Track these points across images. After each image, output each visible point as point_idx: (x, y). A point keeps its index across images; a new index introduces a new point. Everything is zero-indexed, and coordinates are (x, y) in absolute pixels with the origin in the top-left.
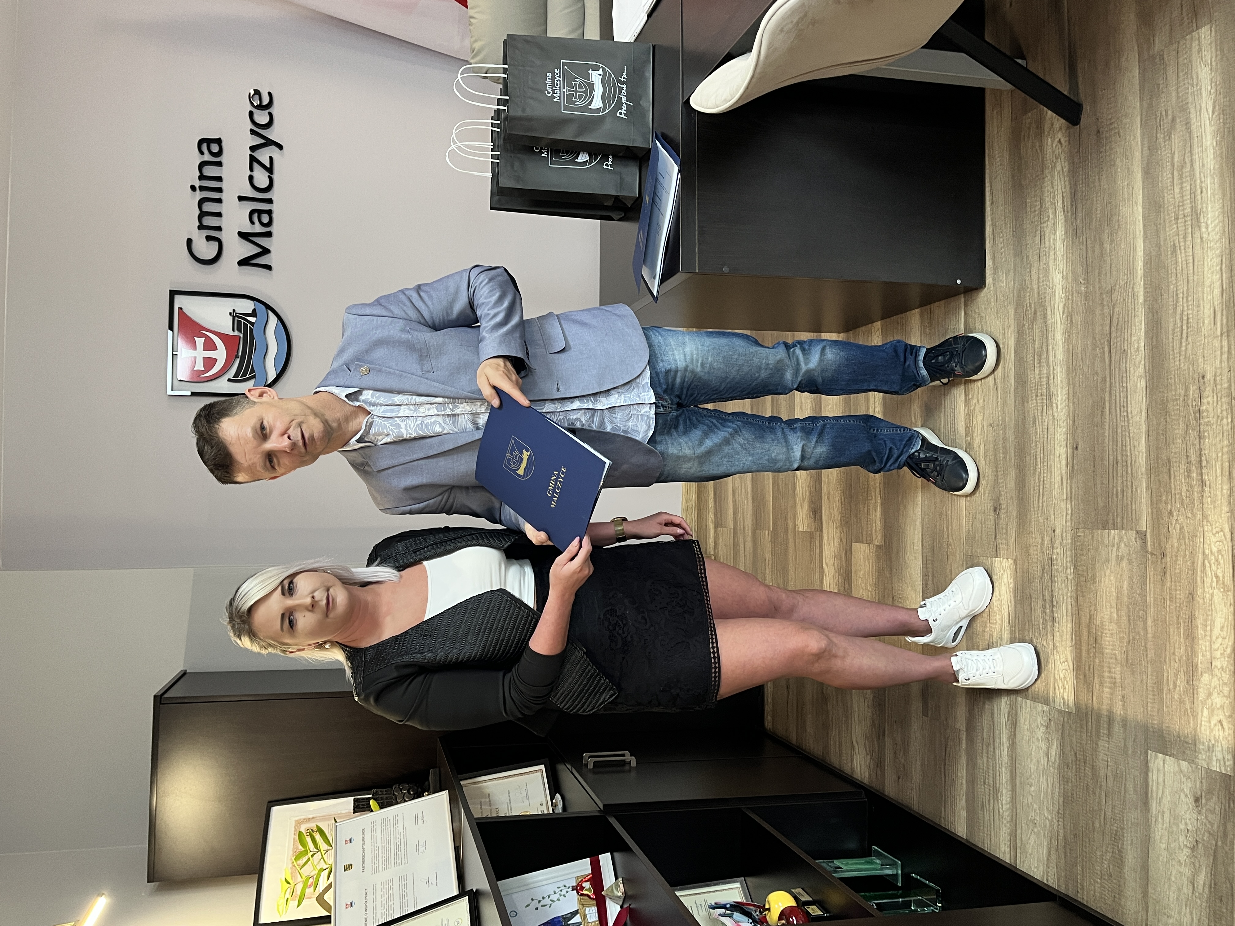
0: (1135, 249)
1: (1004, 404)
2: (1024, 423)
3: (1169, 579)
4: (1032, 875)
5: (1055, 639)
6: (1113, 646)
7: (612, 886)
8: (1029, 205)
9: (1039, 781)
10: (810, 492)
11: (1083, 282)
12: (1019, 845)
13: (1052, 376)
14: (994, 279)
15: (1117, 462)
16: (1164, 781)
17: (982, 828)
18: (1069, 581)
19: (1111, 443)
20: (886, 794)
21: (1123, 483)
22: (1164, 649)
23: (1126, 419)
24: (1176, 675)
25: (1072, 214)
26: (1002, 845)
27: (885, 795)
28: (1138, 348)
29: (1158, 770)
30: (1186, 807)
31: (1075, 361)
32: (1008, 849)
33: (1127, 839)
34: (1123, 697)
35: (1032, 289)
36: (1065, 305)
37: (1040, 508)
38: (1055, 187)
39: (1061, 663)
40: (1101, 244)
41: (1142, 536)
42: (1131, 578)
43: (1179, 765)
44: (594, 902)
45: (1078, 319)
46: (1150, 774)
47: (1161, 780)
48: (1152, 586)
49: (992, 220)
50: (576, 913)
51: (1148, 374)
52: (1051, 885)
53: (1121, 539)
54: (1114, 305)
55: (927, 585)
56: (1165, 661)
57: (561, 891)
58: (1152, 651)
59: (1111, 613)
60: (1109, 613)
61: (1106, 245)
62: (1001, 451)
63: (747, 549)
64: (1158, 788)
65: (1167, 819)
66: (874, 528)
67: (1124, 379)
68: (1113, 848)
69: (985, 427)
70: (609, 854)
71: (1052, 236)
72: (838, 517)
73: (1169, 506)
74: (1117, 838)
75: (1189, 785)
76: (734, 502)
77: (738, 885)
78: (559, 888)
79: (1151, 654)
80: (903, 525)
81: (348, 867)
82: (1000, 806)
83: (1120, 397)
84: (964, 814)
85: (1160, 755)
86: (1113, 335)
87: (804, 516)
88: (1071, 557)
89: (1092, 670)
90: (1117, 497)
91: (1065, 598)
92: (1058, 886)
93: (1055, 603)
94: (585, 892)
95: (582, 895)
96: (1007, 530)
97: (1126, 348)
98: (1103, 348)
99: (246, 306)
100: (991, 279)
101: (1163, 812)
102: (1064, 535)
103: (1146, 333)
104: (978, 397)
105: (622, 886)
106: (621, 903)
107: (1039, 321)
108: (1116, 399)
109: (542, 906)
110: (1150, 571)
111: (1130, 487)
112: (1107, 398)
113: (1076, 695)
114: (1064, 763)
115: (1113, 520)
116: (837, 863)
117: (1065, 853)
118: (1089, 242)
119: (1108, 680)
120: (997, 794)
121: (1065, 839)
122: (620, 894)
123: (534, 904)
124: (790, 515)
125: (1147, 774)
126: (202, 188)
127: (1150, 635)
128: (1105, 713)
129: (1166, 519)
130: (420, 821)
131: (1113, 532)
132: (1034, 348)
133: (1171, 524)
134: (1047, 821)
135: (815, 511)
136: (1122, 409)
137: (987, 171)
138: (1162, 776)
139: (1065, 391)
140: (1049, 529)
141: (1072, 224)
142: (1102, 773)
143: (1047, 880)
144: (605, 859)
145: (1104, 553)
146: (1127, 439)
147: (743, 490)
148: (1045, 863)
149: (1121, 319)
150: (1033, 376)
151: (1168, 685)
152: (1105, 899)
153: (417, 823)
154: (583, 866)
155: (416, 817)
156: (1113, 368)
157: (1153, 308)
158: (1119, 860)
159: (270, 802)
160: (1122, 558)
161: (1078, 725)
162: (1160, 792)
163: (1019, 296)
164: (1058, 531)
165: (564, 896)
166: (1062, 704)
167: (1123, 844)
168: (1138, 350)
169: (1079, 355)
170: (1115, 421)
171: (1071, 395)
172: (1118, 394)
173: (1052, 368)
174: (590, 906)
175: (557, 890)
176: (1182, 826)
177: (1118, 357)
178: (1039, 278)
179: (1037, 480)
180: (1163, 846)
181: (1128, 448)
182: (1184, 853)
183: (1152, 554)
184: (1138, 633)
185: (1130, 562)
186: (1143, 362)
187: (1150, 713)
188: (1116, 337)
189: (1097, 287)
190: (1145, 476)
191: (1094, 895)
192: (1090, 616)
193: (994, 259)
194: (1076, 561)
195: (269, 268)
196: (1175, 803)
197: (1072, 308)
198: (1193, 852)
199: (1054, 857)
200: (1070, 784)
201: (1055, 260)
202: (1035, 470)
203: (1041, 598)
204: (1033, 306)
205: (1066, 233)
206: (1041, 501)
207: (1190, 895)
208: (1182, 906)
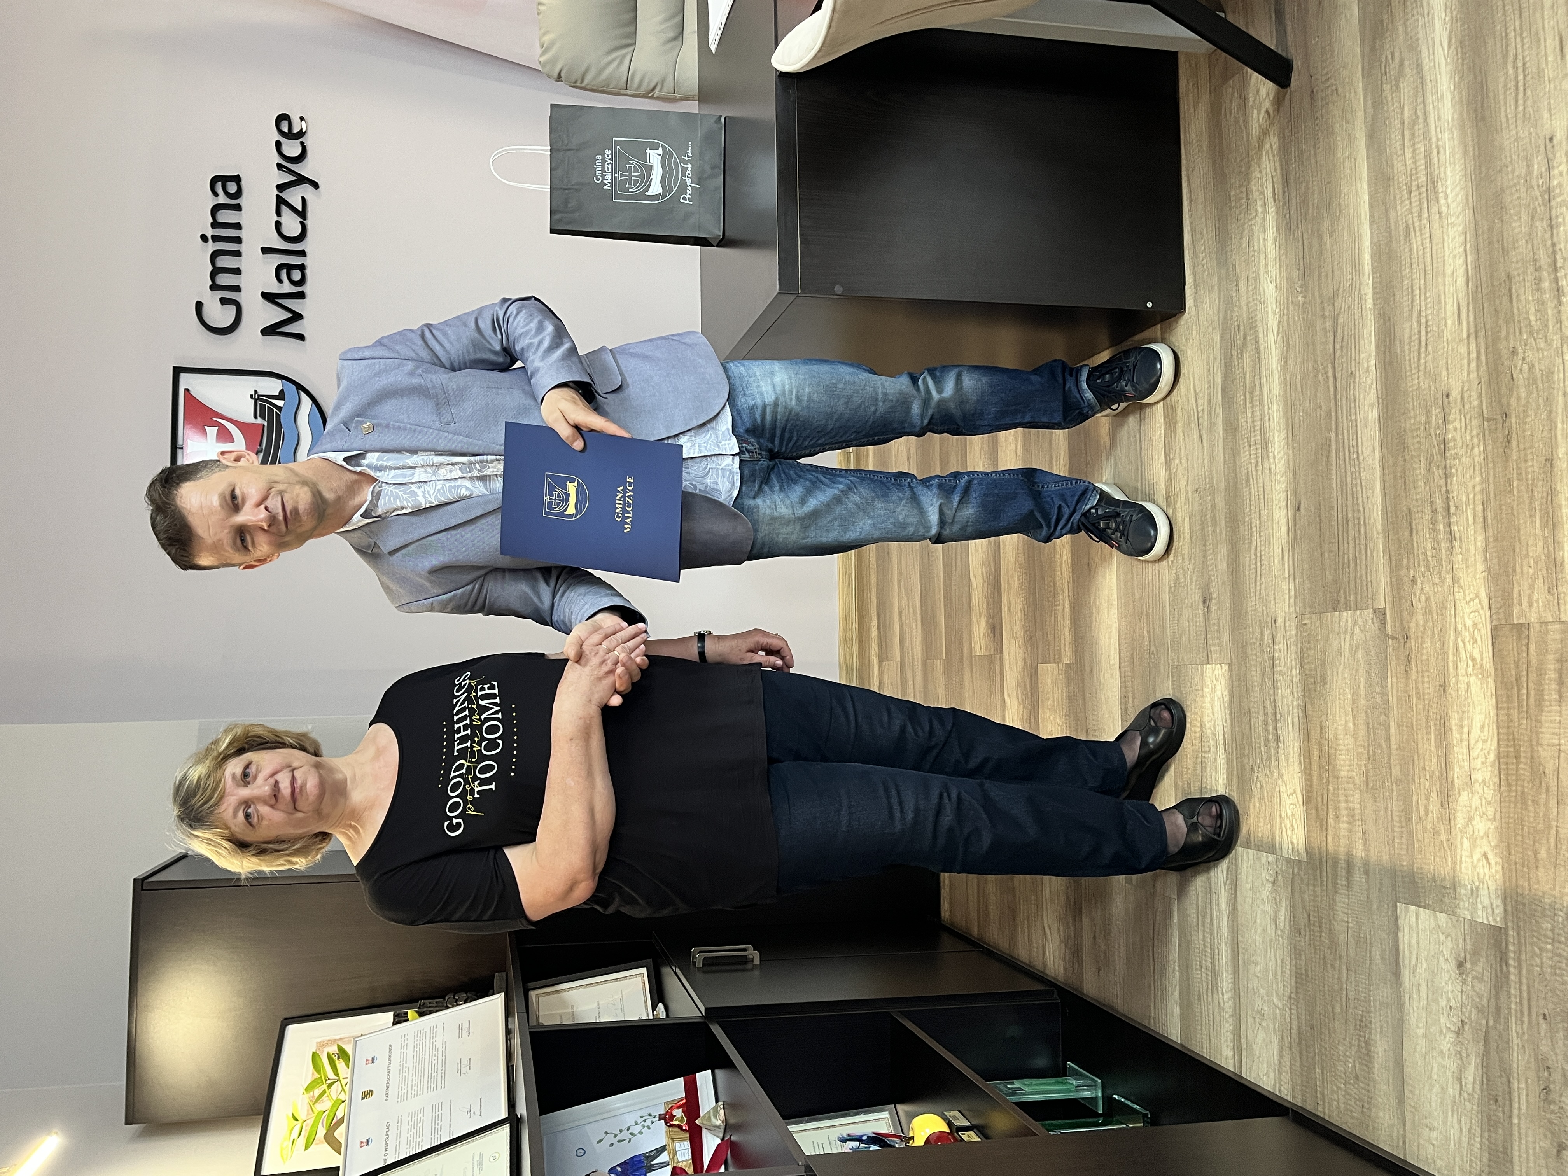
0: (1360, 237)
1: (1212, 461)
2: (1235, 484)
3: (1414, 669)
4: (1261, 1084)
5: (1281, 763)
6: (1350, 766)
7: (709, 1112)
8: (1233, 198)
9: (1265, 957)
10: (988, 604)
11: (1299, 290)
12: (1244, 1046)
13: (1267, 418)
14: (1195, 300)
15: (1347, 521)
16: (1418, 943)
17: (1199, 1027)
18: (1295, 686)
19: (1340, 498)
20: (1085, 992)
21: (1355, 547)
22: (1411, 763)
23: (1357, 462)
24: (1428, 797)
25: (1285, 204)
26: (1224, 1048)
27: (1084, 994)
28: (1368, 367)
29: (1411, 927)
30: (1447, 977)
31: (1293, 395)
32: (1232, 1053)
33: (1376, 1026)
34: (1364, 833)
35: (1240, 307)
36: (1279, 322)
37: (1258, 593)
38: (1264, 172)
39: (1288, 796)
40: (1320, 237)
41: (1381, 614)
42: (1368, 673)
43: (1436, 918)
44: (687, 1135)
45: (1296, 339)
46: (1400, 934)
47: (1414, 941)
48: (1394, 680)
49: (1191, 223)
50: (663, 1149)
51: (1380, 401)
52: (1285, 1097)
53: (1355, 623)
54: (1338, 315)
55: (1126, 709)
56: (1414, 780)
57: (645, 1121)
58: (1398, 768)
59: (1346, 722)
60: (1343, 723)
61: (1326, 238)
62: (1210, 524)
63: (917, 686)
64: (1411, 952)
65: (1424, 995)
66: (1063, 642)
67: (1353, 411)
68: (1359, 1040)
69: (1190, 494)
70: (710, 1071)
71: (1262, 236)
72: (1020, 633)
73: (1412, 572)
74: (1363, 1025)
75: (1450, 945)
76: (901, 627)
77: (886, 1115)
78: (642, 1117)
79: (1396, 771)
80: (1096, 635)
81: (367, 1095)
82: (1220, 995)
83: (1349, 434)
84: (1177, 1010)
85: (1412, 908)
86: (1338, 353)
87: (982, 635)
88: (1296, 653)
89: (1325, 802)
90: (1349, 567)
91: (1291, 708)
92: (1294, 1097)
93: (1278, 717)
94: (675, 1123)
95: (672, 1126)
96: (1219, 626)
97: (1353, 369)
98: (1326, 373)
99: (271, 387)
100: (1192, 301)
101: (1419, 985)
102: (1287, 624)
103: (1377, 347)
104: (1180, 455)
105: (722, 1111)
106: (721, 1135)
107: (1250, 347)
108: (1343, 438)
109: (619, 1141)
110: (1392, 662)
111: (1363, 552)
112: (1333, 439)
113: (1308, 838)
114: (1296, 929)
115: (1345, 598)
116: (1017, 1084)
117: (1301, 1054)
118: (1305, 236)
119: (1346, 812)
120: (1216, 980)
121: (1299, 1033)
122: (719, 1123)
123: (610, 1139)
124: (965, 637)
125: (1397, 936)
126: (215, 238)
127: (1394, 747)
128: (1343, 857)
129: (1408, 590)
130: (465, 1034)
131: (1345, 614)
132: (1245, 383)
133: (1415, 595)
134: (1278, 1011)
135: (994, 628)
136: (1351, 449)
137: (1184, 162)
138: (1415, 935)
139: (1283, 434)
140: (1269, 620)
141: (1285, 216)
142: (1342, 938)
143: (1280, 1090)
144: (704, 1078)
145: (1335, 644)
146: (1359, 488)
147: (911, 609)
148: (1277, 1067)
149: (1346, 333)
150: (1244, 421)
151: (1419, 812)
152: (1351, 1111)
153: (460, 1036)
154: (675, 1088)
155: (461, 1028)
156: (1338, 397)
157: (1384, 313)
158: (1366, 1056)
159: (286, 1019)
160: (1357, 646)
161: (1311, 877)
162: (1414, 957)
163: (1225, 318)
164: (1280, 621)
165: (649, 1127)
166: (1290, 851)
167: (1370, 1033)
168: (1368, 370)
169: (1299, 386)
170: (1343, 466)
171: (1290, 439)
172: (1345, 431)
173: (1266, 407)
174: (683, 1140)
175: (640, 1120)
176: (1443, 1003)
177: (1344, 382)
178: (1248, 292)
179: (1253, 557)
180: (1421, 1032)
181: (1360, 500)
182: (1447, 1039)
183: (1393, 638)
184: (1380, 746)
185: (1367, 651)
186: (1374, 386)
187: (1397, 851)
188: (1342, 356)
189: (1317, 294)
190: (1381, 536)
191: (1338, 1107)
192: (1321, 728)
193: (1194, 273)
194: (1302, 657)
195: (301, 337)
196: (1433, 972)
197: (1288, 325)
198: (1458, 1037)
199: (1287, 1059)
200: (1303, 958)
201: (1266, 265)
202: (1250, 543)
203: (1261, 712)
204: (1242, 328)
205: (1278, 230)
206: (1258, 583)
207: (1457, 1096)
208: (1447, 1113)
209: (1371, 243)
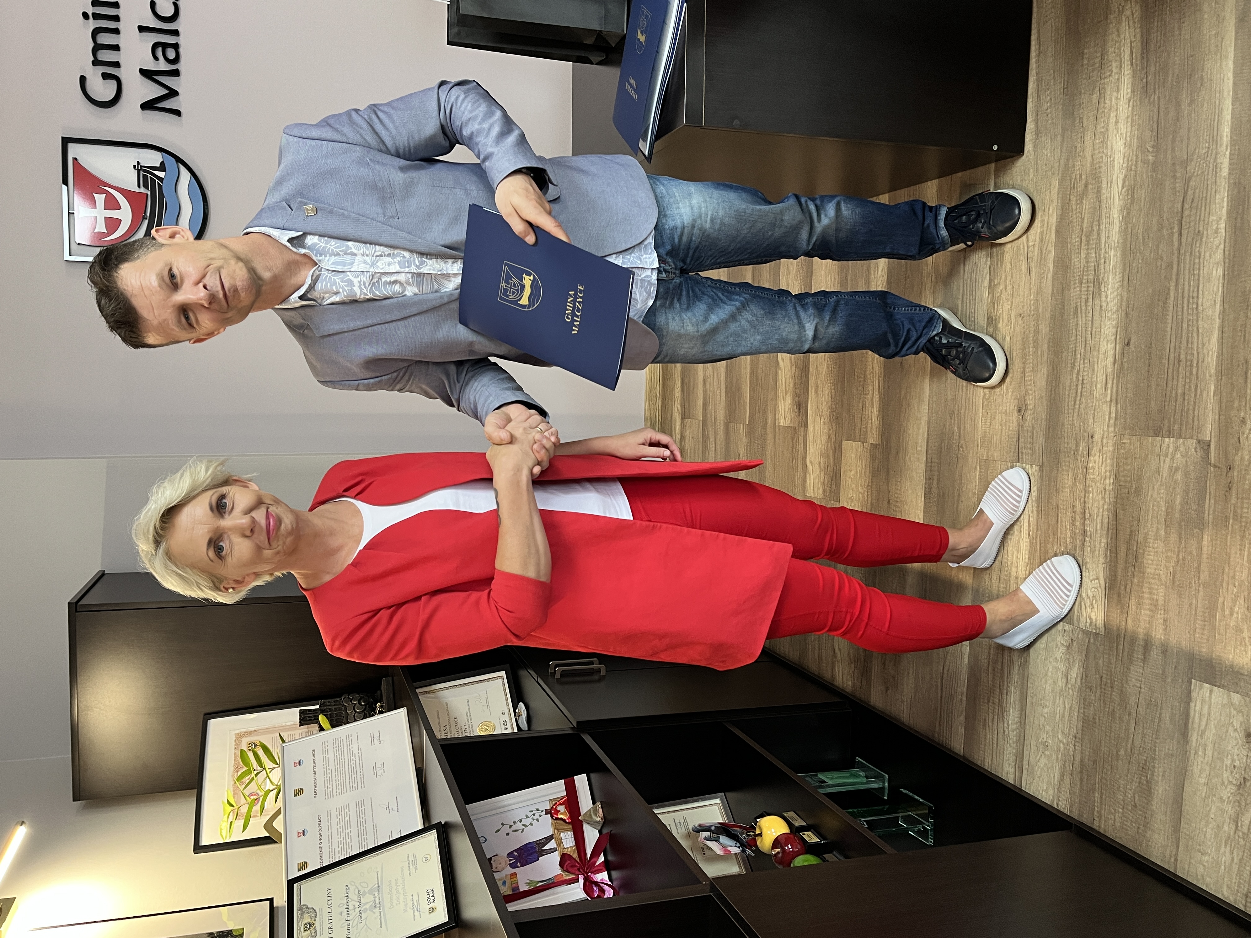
0: (1221, 112)
1: (1039, 291)
2: (1062, 314)
3: (1234, 496)
4: (1039, 797)
5: (1085, 554)
6: (1157, 565)
7: (589, 811)
8: (1086, 56)
9: (1054, 703)
10: (795, 384)
11: (1151, 150)
12: (1025, 766)
13: (1103, 261)
14: (1035, 146)
15: (1179, 361)
16: (1209, 714)
17: (983, 746)
18: (1107, 493)
19: (1173, 340)
20: (872, 703)
21: (1185, 385)
22: (1221, 572)
23: (1195, 311)
24: (1234, 601)
25: (1143, 68)
26: (1006, 765)
27: (870, 705)
28: (1217, 229)
29: (1203, 701)
30: (1234, 743)
31: (1133, 243)
32: (1013, 770)
33: (1159, 770)
34: (1165, 621)
35: (1084, 157)
36: (1126, 177)
37: (1076, 410)
38: (1122, 36)
39: (1091, 581)
40: (1178, 104)
41: (1205, 446)
42: (1186, 492)
43: (1229, 696)
44: (570, 826)
45: (1142, 194)
46: (1192, 705)
47: (1205, 711)
48: (1212, 501)
49: (1037, 74)
51: (1227, 260)
52: (1062, 810)
53: (1177, 448)
54: (1190, 178)
55: (930, 489)
56: (1222, 585)
57: (534, 815)
58: (1207, 573)
59: (1158, 529)
60: (1155, 530)
61: (1184, 106)
62: (1031, 345)
63: (718, 443)
64: (1200, 719)
65: (1209, 752)
66: (869, 425)
67: (1197, 266)
68: (1140, 778)
69: (1013, 317)
70: (585, 775)
71: (1115, 94)
72: (826, 412)
73: (1242, 414)
74: (1145, 768)
75: (1241, 719)
76: (705, 392)
77: (718, 801)
78: (531, 811)
79: (1204, 576)
80: (904, 425)
81: (298, 792)
82: (1006, 725)
83: (1190, 286)
84: (962, 730)
85: (1206, 685)
86: (1186, 213)
87: (787, 409)
88: (1112, 466)
89: (1128, 590)
90: (1176, 401)
91: (1101, 510)
92: (1070, 811)
93: (1087, 516)
94: (559, 816)
95: (557, 819)
96: (1033, 433)
97: (1201, 229)
98: (1172, 228)
99: (152, 158)
100: (1031, 145)
101: (1206, 745)
102: (1105, 441)
103: (1229, 213)
104: (1005, 282)
105: (600, 811)
106: (600, 829)
107: (1091, 196)
108: (1183, 289)
109: (514, 831)
110: (1211, 486)
111: (1193, 390)
112: (1172, 288)
113: (1106, 616)
114: (1086, 685)
115: (1169, 427)
116: (821, 776)
117: (1081, 780)
118: (1162, 102)
119: (1148, 602)
120: (1003, 713)
121: (1081, 765)
122: (598, 819)
123: (505, 829)
124: (769, 409)
125: (1189, 705)
126: (95, 16)
127: (1205, 556)
128: (1141, 637)
129: (1236, 428)
130: (377, 742)
131: (1167, 440)
132: (1082, 227)
133: (1243, 433)
134: (1062, 745)
135: (799, 405)
136: (1191, 301)
137: (1035, 15)
138: (1206, 707)
139: (1118, 278)
140: (1086, 434)
141: (1142, 80)
142: (1133, 700)
143: (1058, 804)
144: (581, 781)
145: (1154, 463)
146: (1195, 334)
147: (716, 380)
148: (1056, 787)
149: (1197, 195)
150: (1078, 261)
151: (1223, 610)
152: (1127, 830)
153: (373, 743)
154: (557, 789)
155: (372, 737)
156: (1182, 251)
157: (1240, 183)
158: (1147, 790)
159: (206, 713)
160: (1177, 469)
161: (1107, 648)
162: (1204, 724)
163: (1066, 166)
164: (1097, 437)
165: (537, 820)
166: (1088, 624)
167: (1153, 775)
168: (1216, 231)
169: (1140, 237)
170: (1180, 313)
171: (1126, 283)
172: (1186, 284)
173: (1103, 251)
174: (566, 830)
175: (529, 814)
176: (1228, 762)
177: (1190, 240)
178: (1094, 145)
179: (1074, 379)
180: (1202, 781)
181: (1196, 345)
182: (1228, 790)
183: (1215, 466)
184: (1191, 553)
185: (1186, 474)
186: (1222, 246)
187: (1196, 640)
188: (1190, 216)
189: (1169, 157)
190: (1214, 378)
191: (1114, 825)
192: (1131, 531)
193: (1037, 121)
194: (1118, 471)
195: (178, 113)
196: (1221, 738)
197: (1135, 180)
198: (1239, 789)
199: (1067, 781)
200: (1092, 708)
201: (1116, 123)
202: (1073, 368)
203: (1070, 510)
204: (1083, 177)
205: (1133, 91)
206: (1078, 402)
207: (1232, 834)
208: (1220, 844)
209: (1232, 118)
